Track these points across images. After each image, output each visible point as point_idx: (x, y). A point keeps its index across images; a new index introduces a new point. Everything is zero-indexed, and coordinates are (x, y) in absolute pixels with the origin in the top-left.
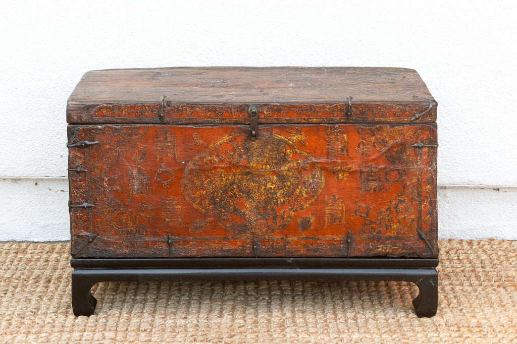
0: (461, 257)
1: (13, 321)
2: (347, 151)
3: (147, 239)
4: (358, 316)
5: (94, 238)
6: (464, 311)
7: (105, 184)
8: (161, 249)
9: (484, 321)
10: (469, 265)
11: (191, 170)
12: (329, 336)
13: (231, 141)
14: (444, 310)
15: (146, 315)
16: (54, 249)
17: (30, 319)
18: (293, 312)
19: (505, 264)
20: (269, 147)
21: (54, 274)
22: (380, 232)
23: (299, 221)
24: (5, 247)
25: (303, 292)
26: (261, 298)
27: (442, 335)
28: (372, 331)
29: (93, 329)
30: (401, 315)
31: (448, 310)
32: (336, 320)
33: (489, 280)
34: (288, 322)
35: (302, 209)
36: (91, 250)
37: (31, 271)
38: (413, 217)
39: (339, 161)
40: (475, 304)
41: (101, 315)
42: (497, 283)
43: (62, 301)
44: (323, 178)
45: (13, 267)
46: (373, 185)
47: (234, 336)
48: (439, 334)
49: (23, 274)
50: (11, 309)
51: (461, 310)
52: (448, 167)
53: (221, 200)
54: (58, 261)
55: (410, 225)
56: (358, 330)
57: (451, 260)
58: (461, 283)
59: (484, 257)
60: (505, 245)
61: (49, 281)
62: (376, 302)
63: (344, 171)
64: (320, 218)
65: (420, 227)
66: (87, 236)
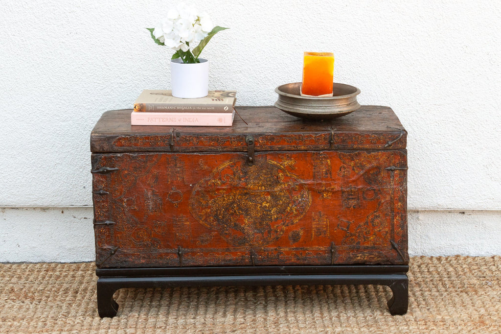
0: (431, 270)
1: (48, 322)
2: (330, 174)
3: (161, 251)
4: (341, 314)
5: (115, 251)
6: (431, 310)
7: (124, 204)
8: (172, 259)
9: (446, 318)
10: (438, 276)
11: (198, 192)
12: (316, 330)
13: (231, 166)
14: (414, 310)
15: (161, 316)
16: (79, 268)
17: (62, 320)
18: (286, 312)
19: (468, 274)
20: (264, 171)
21: (81, 287)
22: (359, 243)
23: (290, 234)
24: (36, 267)
25: (295, 298)
26: (259, 303)
27: (411, 328)
28: (352, 326)
29: (116, 327)
30: (378, 313)
31: (417, 309)
32: (322, 318)
33: (454, 287)
34: (282, 320)
35: (292, 224)
36: (113, 261)
37: (61, 285)
38: (387, 230)
39: (324, 182)
40: (441, 305)
41: (122, 316)
42: (460, 289)
43: (89, 307)
44: (310, 197)
45: (45, 282)
46: (353, 203)
47: (235, 331)
48: (409, 327)
49: (54, 287)
50: (46, 313)
51: (428, 309)
52: (420, 193)
53: (223, 217)
54: (83, 276)
55: (385, 237)
56: (341, 325)
57: (421, 272)
58: (429, 290)
59: (451, 269)
60: (470, 260)
61: (77, 292)
62: (356, 304)
63: (328, 191)
64: (308, 231)
65: (393, 238)
66: (110, 249)
